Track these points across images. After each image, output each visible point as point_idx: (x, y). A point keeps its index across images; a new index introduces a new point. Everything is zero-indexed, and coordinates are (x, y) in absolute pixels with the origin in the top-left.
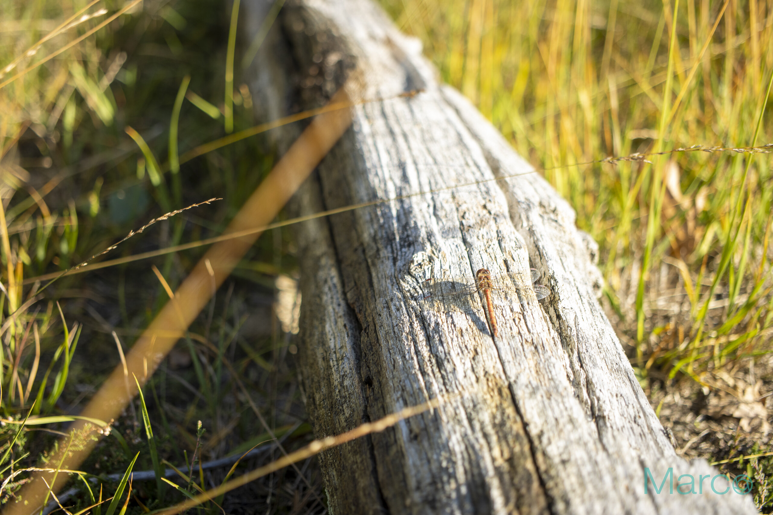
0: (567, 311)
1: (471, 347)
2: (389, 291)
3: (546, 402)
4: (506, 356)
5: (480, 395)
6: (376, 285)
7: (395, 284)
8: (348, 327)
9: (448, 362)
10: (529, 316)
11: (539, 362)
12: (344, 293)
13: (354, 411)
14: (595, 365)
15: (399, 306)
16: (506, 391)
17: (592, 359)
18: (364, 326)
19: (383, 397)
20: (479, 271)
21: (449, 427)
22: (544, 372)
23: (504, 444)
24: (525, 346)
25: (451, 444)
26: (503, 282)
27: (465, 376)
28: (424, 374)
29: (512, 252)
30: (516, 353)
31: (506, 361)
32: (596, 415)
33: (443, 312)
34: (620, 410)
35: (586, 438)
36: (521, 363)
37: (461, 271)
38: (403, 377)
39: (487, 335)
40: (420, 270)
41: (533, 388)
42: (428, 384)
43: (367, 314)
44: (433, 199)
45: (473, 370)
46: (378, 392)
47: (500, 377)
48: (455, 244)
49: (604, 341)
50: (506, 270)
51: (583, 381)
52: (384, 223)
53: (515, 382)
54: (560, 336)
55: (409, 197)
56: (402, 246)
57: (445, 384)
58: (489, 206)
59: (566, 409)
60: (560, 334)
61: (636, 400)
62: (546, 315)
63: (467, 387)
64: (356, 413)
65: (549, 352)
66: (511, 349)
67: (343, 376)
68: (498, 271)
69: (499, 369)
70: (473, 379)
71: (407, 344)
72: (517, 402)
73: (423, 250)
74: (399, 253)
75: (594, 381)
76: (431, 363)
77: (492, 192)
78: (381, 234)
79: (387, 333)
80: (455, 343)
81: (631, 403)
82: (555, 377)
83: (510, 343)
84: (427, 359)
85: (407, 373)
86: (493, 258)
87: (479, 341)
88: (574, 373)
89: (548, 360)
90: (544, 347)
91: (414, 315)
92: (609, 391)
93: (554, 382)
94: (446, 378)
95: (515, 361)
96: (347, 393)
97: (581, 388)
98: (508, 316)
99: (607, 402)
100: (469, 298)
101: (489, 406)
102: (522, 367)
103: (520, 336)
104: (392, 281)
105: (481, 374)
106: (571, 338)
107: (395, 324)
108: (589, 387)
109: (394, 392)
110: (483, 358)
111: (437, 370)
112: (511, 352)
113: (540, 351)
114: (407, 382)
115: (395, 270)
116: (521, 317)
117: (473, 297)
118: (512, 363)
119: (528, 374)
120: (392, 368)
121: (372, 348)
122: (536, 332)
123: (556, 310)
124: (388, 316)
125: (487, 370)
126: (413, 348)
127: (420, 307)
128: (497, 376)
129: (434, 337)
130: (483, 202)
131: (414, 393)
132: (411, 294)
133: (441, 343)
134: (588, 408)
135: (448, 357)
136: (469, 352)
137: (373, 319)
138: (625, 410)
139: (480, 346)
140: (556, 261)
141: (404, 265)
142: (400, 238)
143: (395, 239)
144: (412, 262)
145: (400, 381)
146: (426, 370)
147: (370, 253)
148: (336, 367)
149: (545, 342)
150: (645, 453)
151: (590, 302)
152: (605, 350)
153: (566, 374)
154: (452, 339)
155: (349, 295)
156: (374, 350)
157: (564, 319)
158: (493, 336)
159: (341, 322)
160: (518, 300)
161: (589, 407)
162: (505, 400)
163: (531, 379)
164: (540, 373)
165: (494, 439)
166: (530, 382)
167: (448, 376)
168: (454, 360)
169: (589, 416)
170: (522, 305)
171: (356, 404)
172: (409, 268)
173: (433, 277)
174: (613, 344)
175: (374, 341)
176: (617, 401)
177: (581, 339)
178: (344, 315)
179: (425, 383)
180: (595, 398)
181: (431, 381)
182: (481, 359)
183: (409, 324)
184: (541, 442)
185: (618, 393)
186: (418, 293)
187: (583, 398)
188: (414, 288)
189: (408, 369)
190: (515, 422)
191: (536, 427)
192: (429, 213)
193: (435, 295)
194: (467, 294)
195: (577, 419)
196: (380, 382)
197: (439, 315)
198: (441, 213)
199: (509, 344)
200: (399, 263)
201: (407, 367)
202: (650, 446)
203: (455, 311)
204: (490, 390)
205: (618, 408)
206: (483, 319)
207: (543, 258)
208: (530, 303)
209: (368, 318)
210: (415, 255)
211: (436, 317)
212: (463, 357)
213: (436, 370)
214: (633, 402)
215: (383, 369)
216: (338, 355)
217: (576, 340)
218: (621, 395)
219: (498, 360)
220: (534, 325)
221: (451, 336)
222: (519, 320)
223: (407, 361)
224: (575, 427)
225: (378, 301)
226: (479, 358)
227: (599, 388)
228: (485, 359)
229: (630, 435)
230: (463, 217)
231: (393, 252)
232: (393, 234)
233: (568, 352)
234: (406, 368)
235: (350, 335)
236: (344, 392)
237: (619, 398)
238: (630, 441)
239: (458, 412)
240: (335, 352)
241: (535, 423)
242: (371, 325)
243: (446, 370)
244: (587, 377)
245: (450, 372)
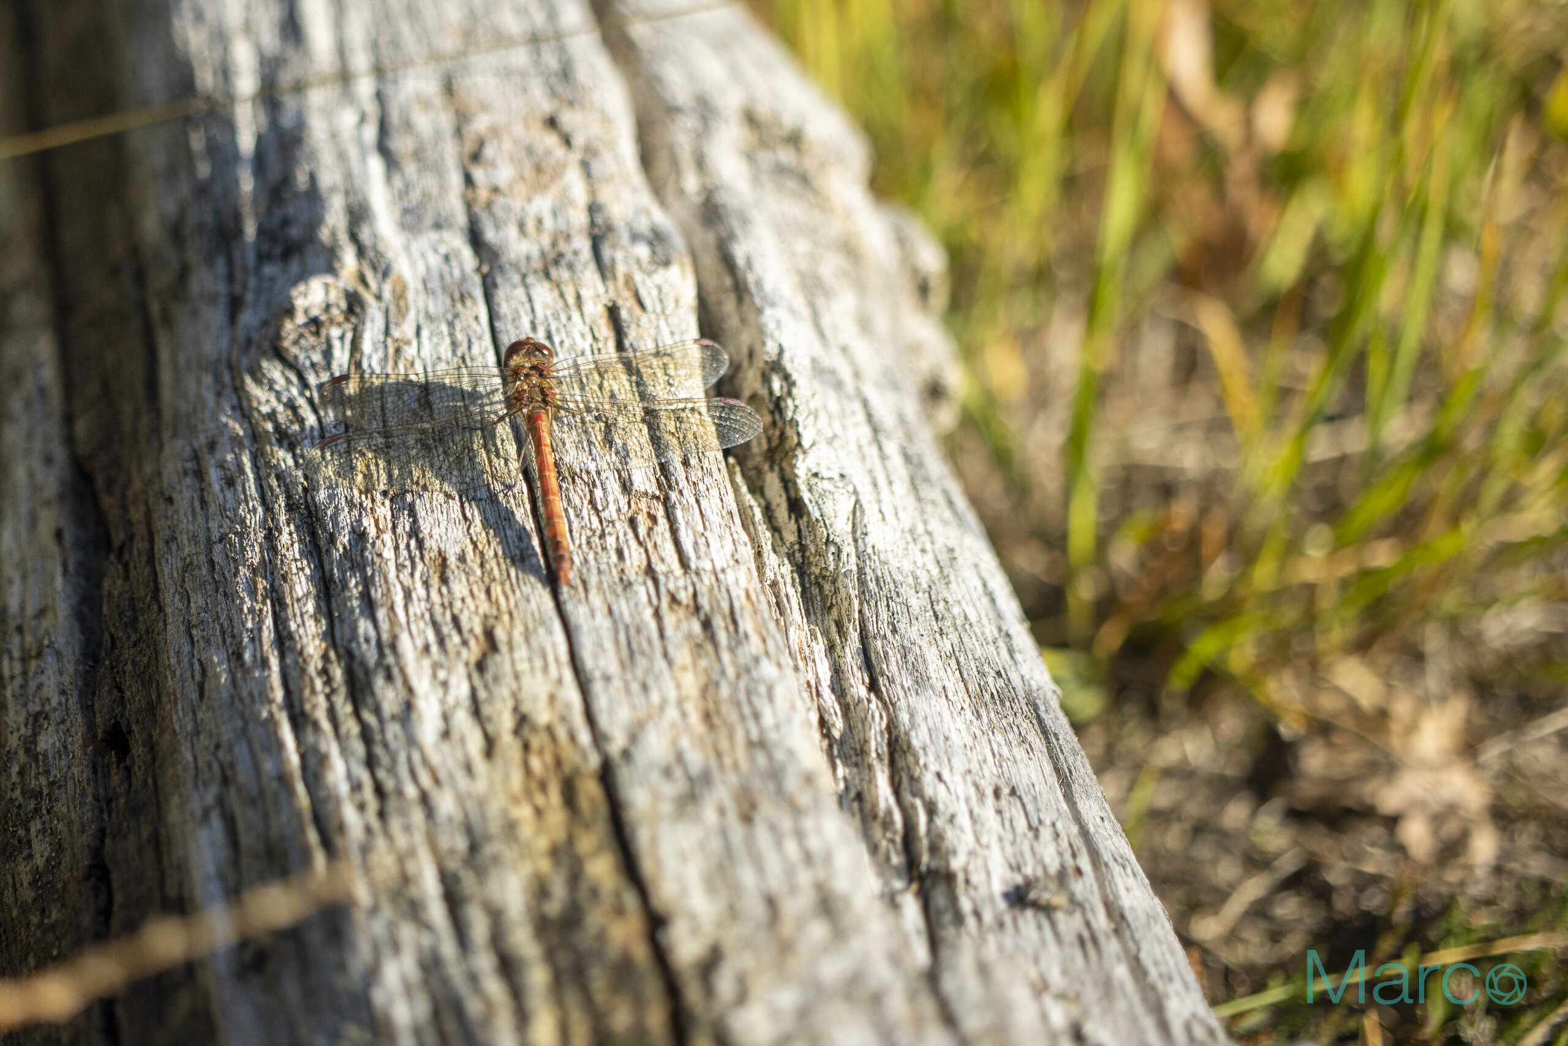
0: (826, 485)
1: (473, 623)
2: (207, 414)
3: (737, 832)
4: (595, 657)
5: (495, 807)
6: (166, 393)
7: (228, 391)
8: (68, 538)
9: (389, 677)
10: (686, 509)
11: (715, 676)
12: (68, 419)
13: (59, 848)
14: (921, 681)
15: (233, 468)
16: (590, 790)
17: (911, 658)
18: (118, 537)
19: (158, 803)
20: (515, 348)
21: (378, 927)
22: (733, 716)
23: (572, 999)
24: (669, 620)
25: (378, 997)
26: (601, 387)
27: (446, 734)
28: (301, 720)
29: (638, 277)
30: (635, 646)
31: (597, 674)
32: (923, 868)
33: (385, 493)
34: (1009, 849)
35: (882, 973)
36: (650, 682)
37: (454, 345)
38: (227, 733)
39: (532, 579)
40: (312, 340)
41: (690, 779)
42: (312, 761)
43: (130, 494)
44: (380, 97)
45: (476, 711)
46: (145, 783)
47: (573, 738)
48: (443, 250)
49: (955, 592)
50: (611, 345)
51: (876, 741)
52: (212, 179)
53: (626, 754)
54: (802, 576)
55: (299, 88)
56: (263, 257)
57: (371, 762)
58: (569, 119)
59: (808, 858)
60: (801, 569)
61: (1064, 806)
62: (749, 499)
63: (451, 776)
64: (66, 858)
65: (755, 642)
66: (616, 631)
67: (36, 716)
68: (586, 344)
69: (568, 706)
70: (475, 743)
71: (251, 610)
72: (628, 830)
73: (331, 269)
74: (252, 282)
75: (916, 743)
76: (328, 681)
77: (582, 74)
78: (201, 214)
79: (188, 567)
80: (417, 608)
81: (1048, 822)
82: (773, 736)
83: (615, 608)
84: (314, 665)
85: (242, 716)
86: (571, 300)
87: (502, 600)
88: (846, 709)
89: (748, 670)
90: (735, 622)
91: (282, 501)
92: (969, 778)
93: (770, 757)
94: (378, 737)
95: (629, 676)
96: (43, 780)
97: (870, 767)
98: (612, 508)
99: (964, 820)
100: (477, 442)
101: (526, 851)
102: (655, 697)
103: (650, 583)
104: (217, 378)
105: (505, 722)
106: (839, 584)
107: (215, 535)
108: (901, 763)
109: (196, 787)
110: (513, 662)
111: (349, 708)
112: (617, 642)
113: (722, 637)
114: (241, 751)
115: (233, 340)
116: (660, 513)
117: (493, 436)
118: (617, 683)
119: (673, 725)
120: (195, 696)
121: (135, 619)
122: (708, 566)
123: (788, 482)
124: (197, 504)
125: (526, 708)
126: (269, 622)
127: (306, 477)
128: (562, 733)
129: (345, 586)
130: (547, 107)
131: (262, 792)
132: (277, 427)
133: (369, 606)
134: (892, 841)
135: (390, 659)
136: (465, 643)
137: (148, 514)
138: (1026, 847)
139: (506, 618)
140: (792, 311)
141: (265, 323)
142: (261, 232)
143: (239, 232)
144: (290, 312)
145: (218, 747)
146: (307, 707)
147: (160, 279)
148: (18, 681)
149: (740, 602)
150: (1096, 1010)
151: (910, 452)
152: (959, 622)
153: (814, 717)
154: (408, 594)
155: (81, 428)
156: (142, 627)
157: (815, 514)
158: (552, 580)
159: (49, 520)
160: (649, 449)
161: (898, 839)
162: (587, 826)
163: (685, 743)
164: (716, 720)
165: (538, 977)
166: (680, 758)
167: (382, 731)
168: (411, 669)
169: (897, 870)
170: (664, 468)
171: (70, 823)
172: (278, 337)
173: (359, 365)
174: (985, 600)
175: (143, 593)
176: (999, 812)
177: (872, 586)
178: (61, 497)
179: (303, 757)
180: (918, 803)
181: (323, 747)
182: (507, 667)
183: (261, 535)
184: (709, 990)
185: (1002, 783)
186: (301, 421)
187: (875, 805)
188: (291, 406)
189: (247, 700)
190: (619, 911)
191: (695, 930)
192: (359, 141)
193: (360, 430)
194: (472, 430)
195: (846, 900)
196: (152, 747)
197: (367, 503)
198: (401, 144)
199: (610, 611)
200: (248, 318)
201: (245, 693)
202: (1116, 983)
203: (425, 488)
204: (534, 786)
205: (1001, 839)
206: (523, 515)
207: (747, 299)
208: (693, 461)
209: (132, 511)
210: (301, 288)
211: (356, 512)
212: (443, 659)
213: (345, 709)
214: (1055, 816)
215: (164, 699)
216: (29, 639)
217: (854, 593)
218: (1013, 792)
219: (568, 675)
220: (702, 540)
221: (407, 581)
222: (649, 523)
223: (247, 671)
224: (839, 933)
225: (167, 451)
226: (502, 662)
227: (933, 767)
228: (523, 666)
229: (1043, 942)
230: (476, 157)
231: (230, 278)
232: (238, 218)
233: (826, 633)
234: (241, 700)
235: (71, 567)
236: (36, 778)
237: (1003, 803)
238: (1043, 964)
239: (411, 867)
240: (20, 629)
241: (693, 917)
242: (137, 538)
243: (377, 711)
244: (892, 727)
245: (394, 717)
